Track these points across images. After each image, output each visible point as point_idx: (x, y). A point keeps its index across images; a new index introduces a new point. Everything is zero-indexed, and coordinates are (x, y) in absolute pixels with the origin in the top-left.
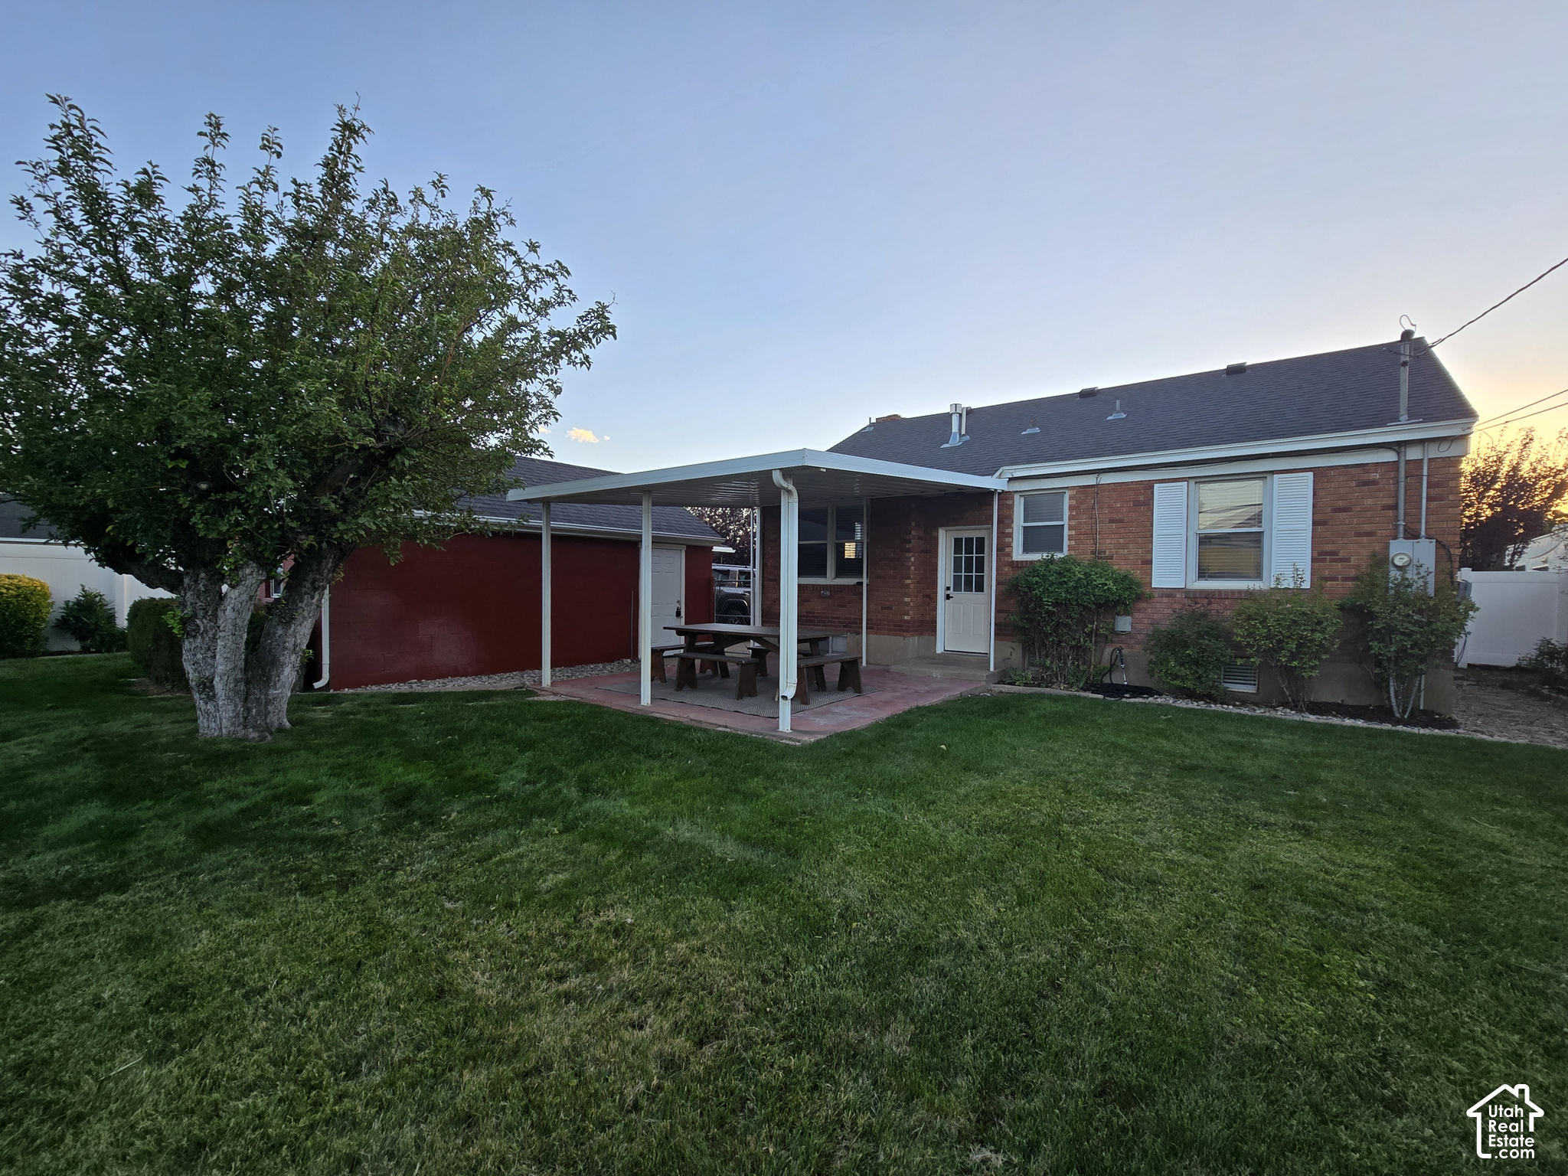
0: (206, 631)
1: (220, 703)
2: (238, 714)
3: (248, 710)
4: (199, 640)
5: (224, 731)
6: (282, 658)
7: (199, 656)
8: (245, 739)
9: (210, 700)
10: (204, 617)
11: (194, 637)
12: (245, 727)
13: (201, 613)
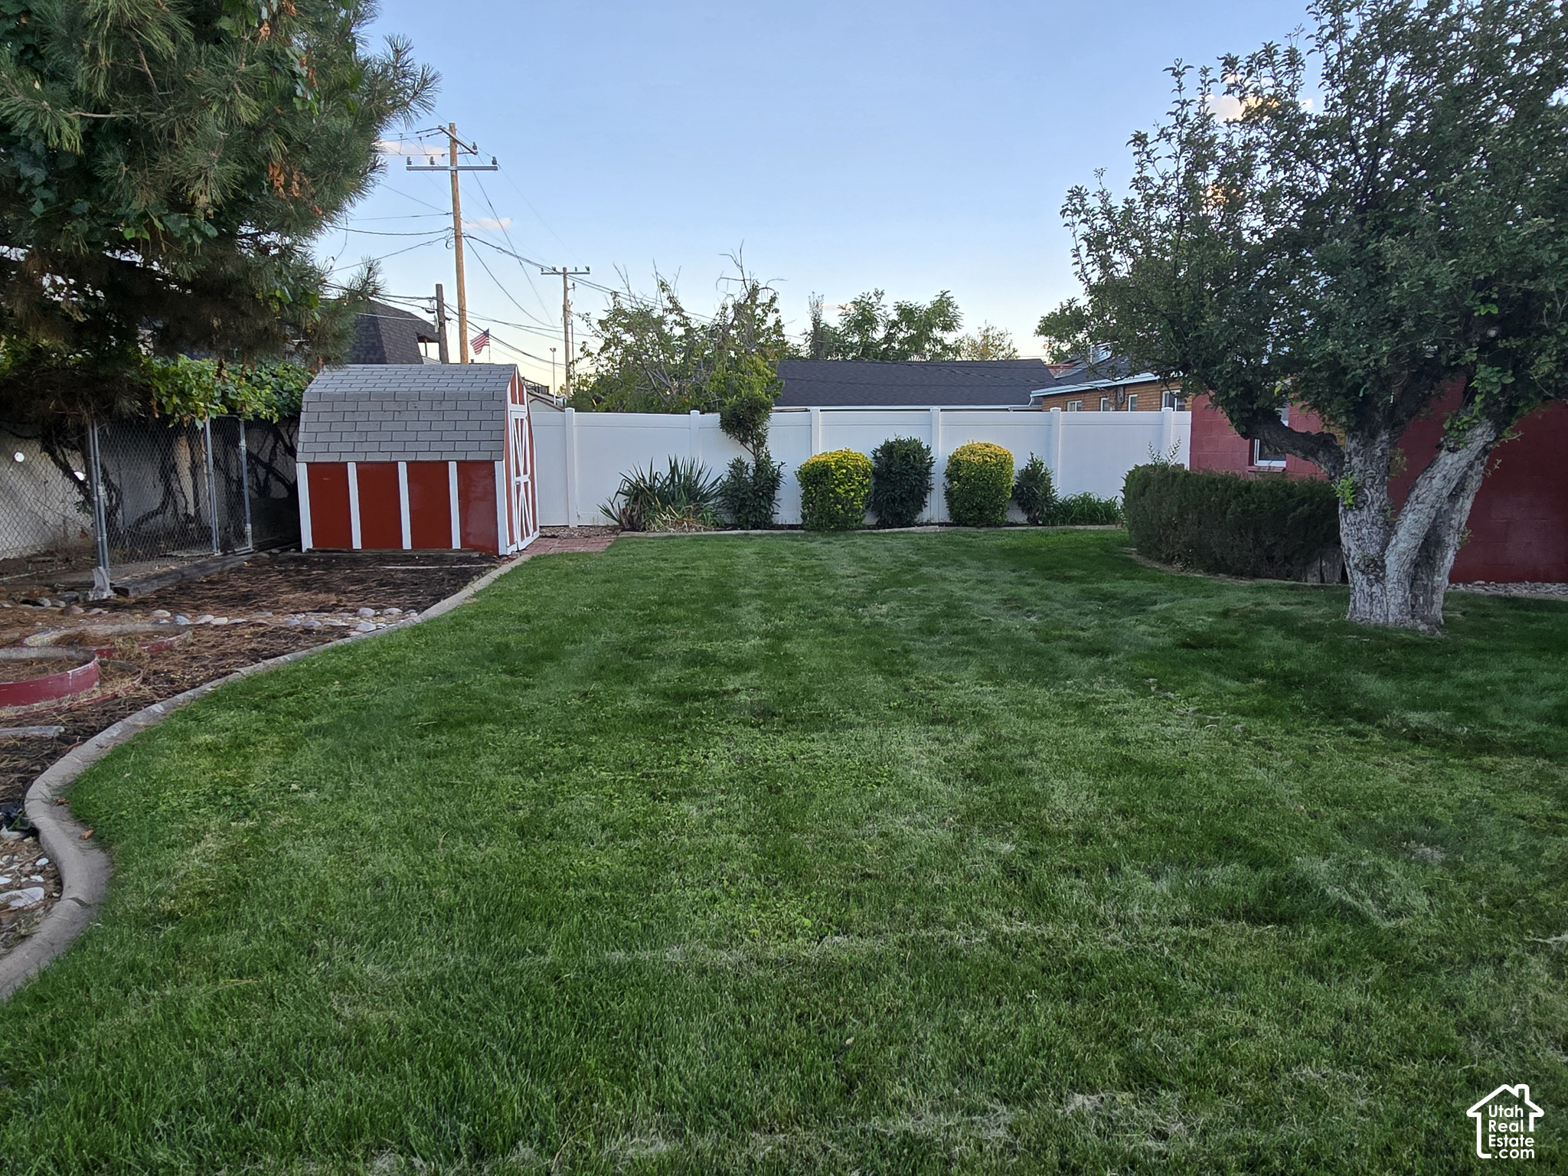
0: (1373, 503)
1: (1389, 586)
2: (1406, 601)
3: (1415, 597)
4: (1365, 512)
5: (1391, 619)
6: (1447, 539)
7: (1364, 531)
8: (1414, 631)
9: (1377, 581)
10: (1372, 486)
11: (1360, 509)
12: (1413, 617)
13: (1369, 482)
